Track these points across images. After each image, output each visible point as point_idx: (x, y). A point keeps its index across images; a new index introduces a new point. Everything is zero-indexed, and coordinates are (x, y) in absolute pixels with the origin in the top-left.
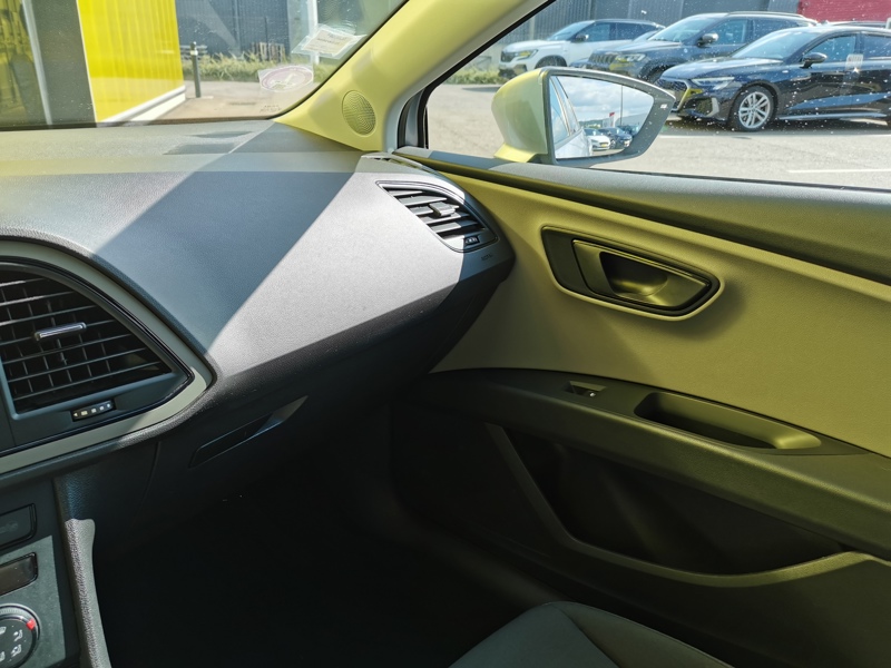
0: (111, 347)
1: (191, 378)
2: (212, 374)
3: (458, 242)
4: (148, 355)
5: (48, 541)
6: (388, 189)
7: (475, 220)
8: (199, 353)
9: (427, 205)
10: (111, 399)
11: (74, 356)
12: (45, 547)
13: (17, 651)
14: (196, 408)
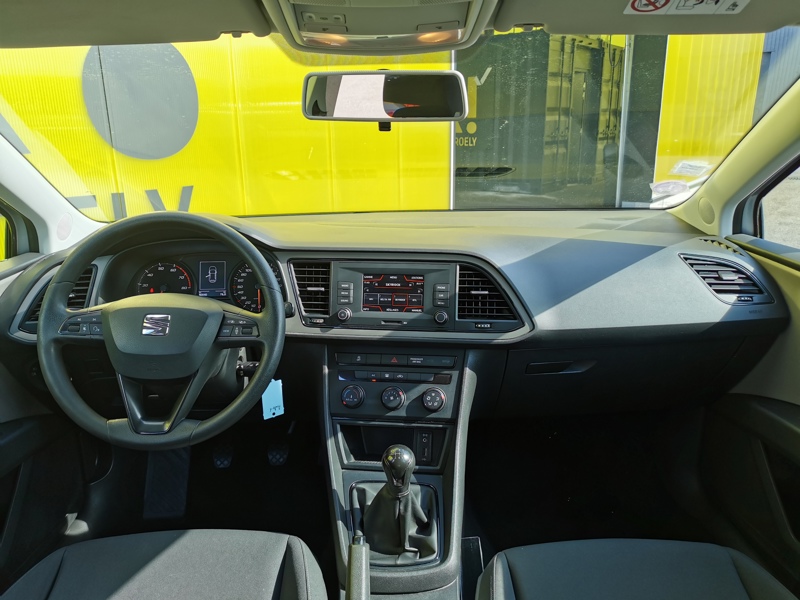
0: (498, 304)
1: (524, 325)
2: (533, 326)
3: (733, 298)
4: (510, 311)
5: (457, 372)
6: (686, 259)
7: (757, 286)
8: (531, 318)
9: (717, 271)
10: (491, 324)
11: (484, 304)
12: (455, 374)
13: (436, 404)
14: (522, 339)
